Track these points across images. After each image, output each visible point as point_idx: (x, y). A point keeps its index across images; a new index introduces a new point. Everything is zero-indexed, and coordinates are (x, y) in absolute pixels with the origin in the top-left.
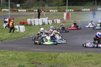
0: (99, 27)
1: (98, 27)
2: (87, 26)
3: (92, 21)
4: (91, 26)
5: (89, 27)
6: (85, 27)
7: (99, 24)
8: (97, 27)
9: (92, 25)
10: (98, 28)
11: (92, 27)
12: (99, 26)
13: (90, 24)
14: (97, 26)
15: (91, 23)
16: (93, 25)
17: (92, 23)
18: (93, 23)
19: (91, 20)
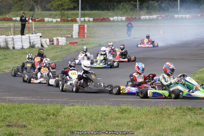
0: (101, 64)
1: (98, 63)
3: (87, 49)
5: (79, 64)
7: (101, 54)
8: (95, 64)
9: (85, 58)
10: (98, 66)
12: (101, 61)
13: (81, 56)
14: (97, 61)
15: (84, 55)
17: (86, 55)
18: (88, 54)
19: (85, 47)
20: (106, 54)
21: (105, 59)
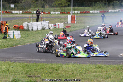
0: (98, 36)
1: (97, 35)
2: (82, 34)
3: (89, 28)
4: (87, 35)
5: (85, 36)
6: (80, 36)
7: (98, 31)
8: (95, 36)
9: (88, 33)
10: (97, 37)
11: (89, 35)
13: (86, 31)
14: (96, 35)
16: (90, 33)
17: (89, 31)
19: (88, 27)
20: (101, 31)
21: (101, 33)
